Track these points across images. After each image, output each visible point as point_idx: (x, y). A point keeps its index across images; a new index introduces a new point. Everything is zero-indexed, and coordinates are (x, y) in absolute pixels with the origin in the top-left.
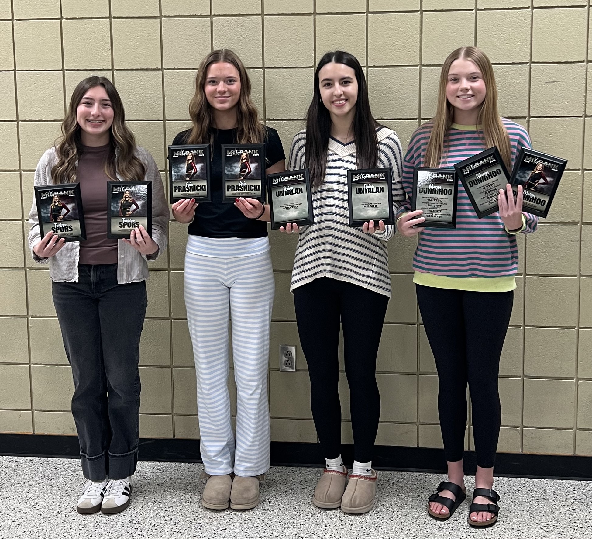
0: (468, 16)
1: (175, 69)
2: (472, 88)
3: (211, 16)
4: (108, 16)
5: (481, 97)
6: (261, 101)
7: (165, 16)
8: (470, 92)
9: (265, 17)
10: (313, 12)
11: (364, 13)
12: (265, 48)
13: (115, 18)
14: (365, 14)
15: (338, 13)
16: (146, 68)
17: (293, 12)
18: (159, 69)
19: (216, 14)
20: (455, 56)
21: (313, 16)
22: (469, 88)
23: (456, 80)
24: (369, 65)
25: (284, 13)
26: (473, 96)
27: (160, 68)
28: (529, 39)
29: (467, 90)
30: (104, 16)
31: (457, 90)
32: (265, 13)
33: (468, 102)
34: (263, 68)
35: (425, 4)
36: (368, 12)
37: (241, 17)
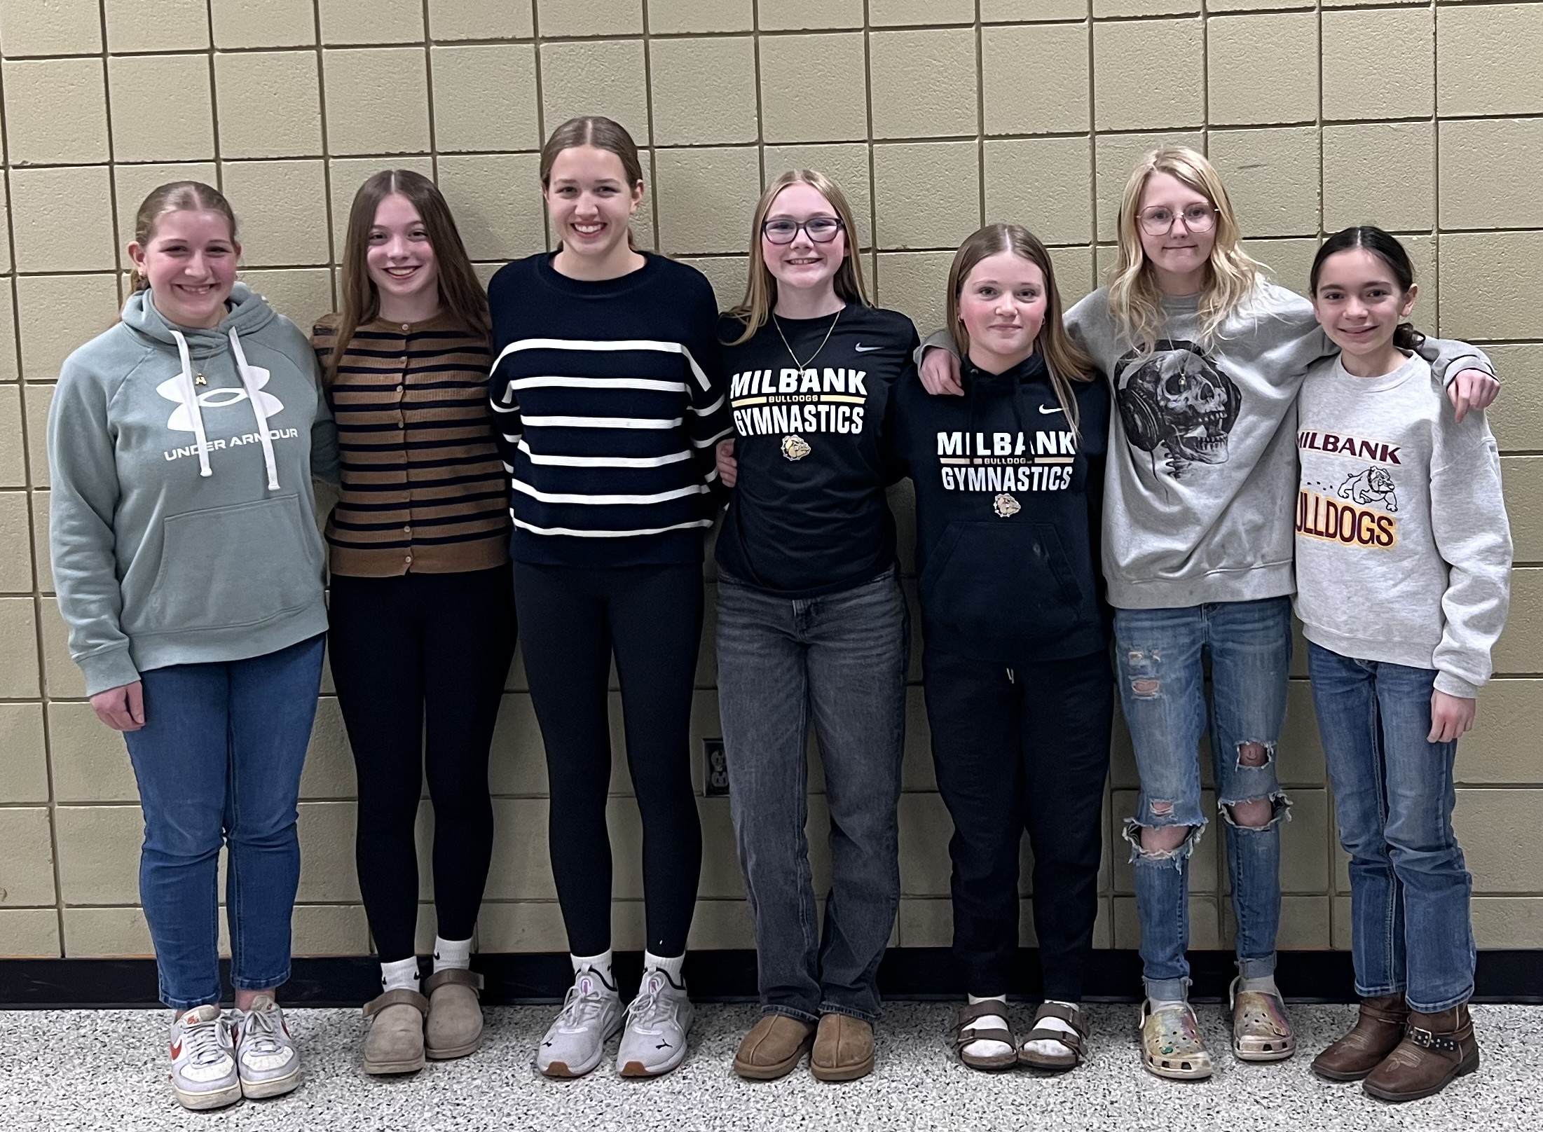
0: (1075, 33)
1: (460, 153)
3: (536, 39)
4: (313, 43)
6: (647, 217)
7: (438, 43)
9: (651, 41)
10: (752, 30)
11: (860, 30)
12: (654, 106)
13: (328, 47)
14: (862, 33)
15: (805, 31)
16: (398, 152)
17: (711, 30)
18: (427, 154)
19: (547, 35)
21: (752, 38)
24: (874, 138)
25: (692, 31)
27: (430, 151)
28: (1202, 79)
30: (304, 44)
32: (652, 32)
34: (651, 147)
35: (985, 10)
36: (868, 28)
37: (601, 42)
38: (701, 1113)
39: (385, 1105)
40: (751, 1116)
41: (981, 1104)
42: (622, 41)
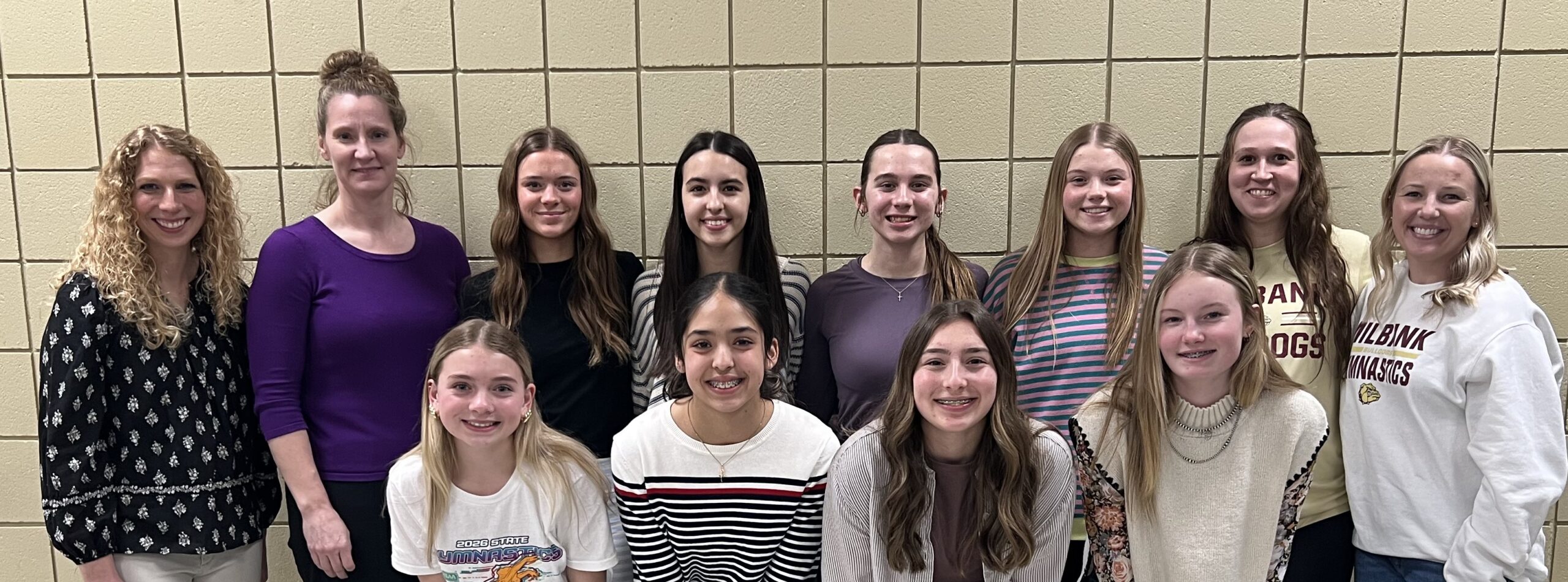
0: (1192, 69)
1: (663, 164)
2: (1109, 196)
3: (730, 67)
4: (542, 66)
5: (1123, 213)
6: (818, 222)
7: (647, 68)
8: (1105, 203)
9: (829, 70)
10: (915, 61)
11: (1007, 63)
12: (828, 127)
13: (553, 70)
14: (1009, 65)
15: (961, 63)
16: (611, 162)
17: (880, 61)
18: (635, 165)
19: (740, 64)
20: (1081, 137)
21: (915, 68)
22: (1105, 195)
23: (1082, 179)
24: (1014, 157)
25: (864, 62)
26: (1109, 209)
27: (638, 162)
29: (1101, 199)
30: (534, 67)
31: (1083, 198)
32: (830, 62)
33: (1100, 219)
34: (824, 162)
35: (1117, 48)
36: (1014, 62)
37: (786, 70)
42: (803, 70)
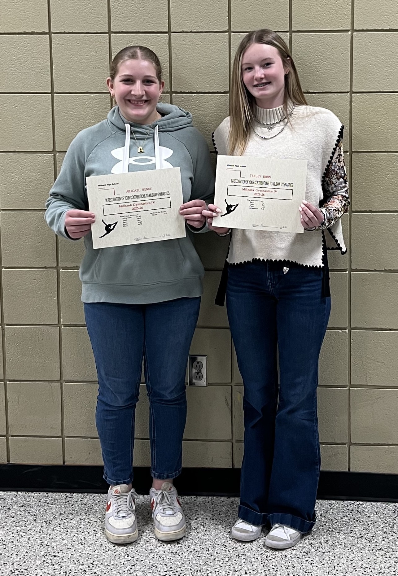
1: (64, 33)
18: (46, 33)
27: (48, 31)
34: (169, 32)
38: (189, 567)
39: (15, 555)
40: (217, 570)
41: (344, 567)
